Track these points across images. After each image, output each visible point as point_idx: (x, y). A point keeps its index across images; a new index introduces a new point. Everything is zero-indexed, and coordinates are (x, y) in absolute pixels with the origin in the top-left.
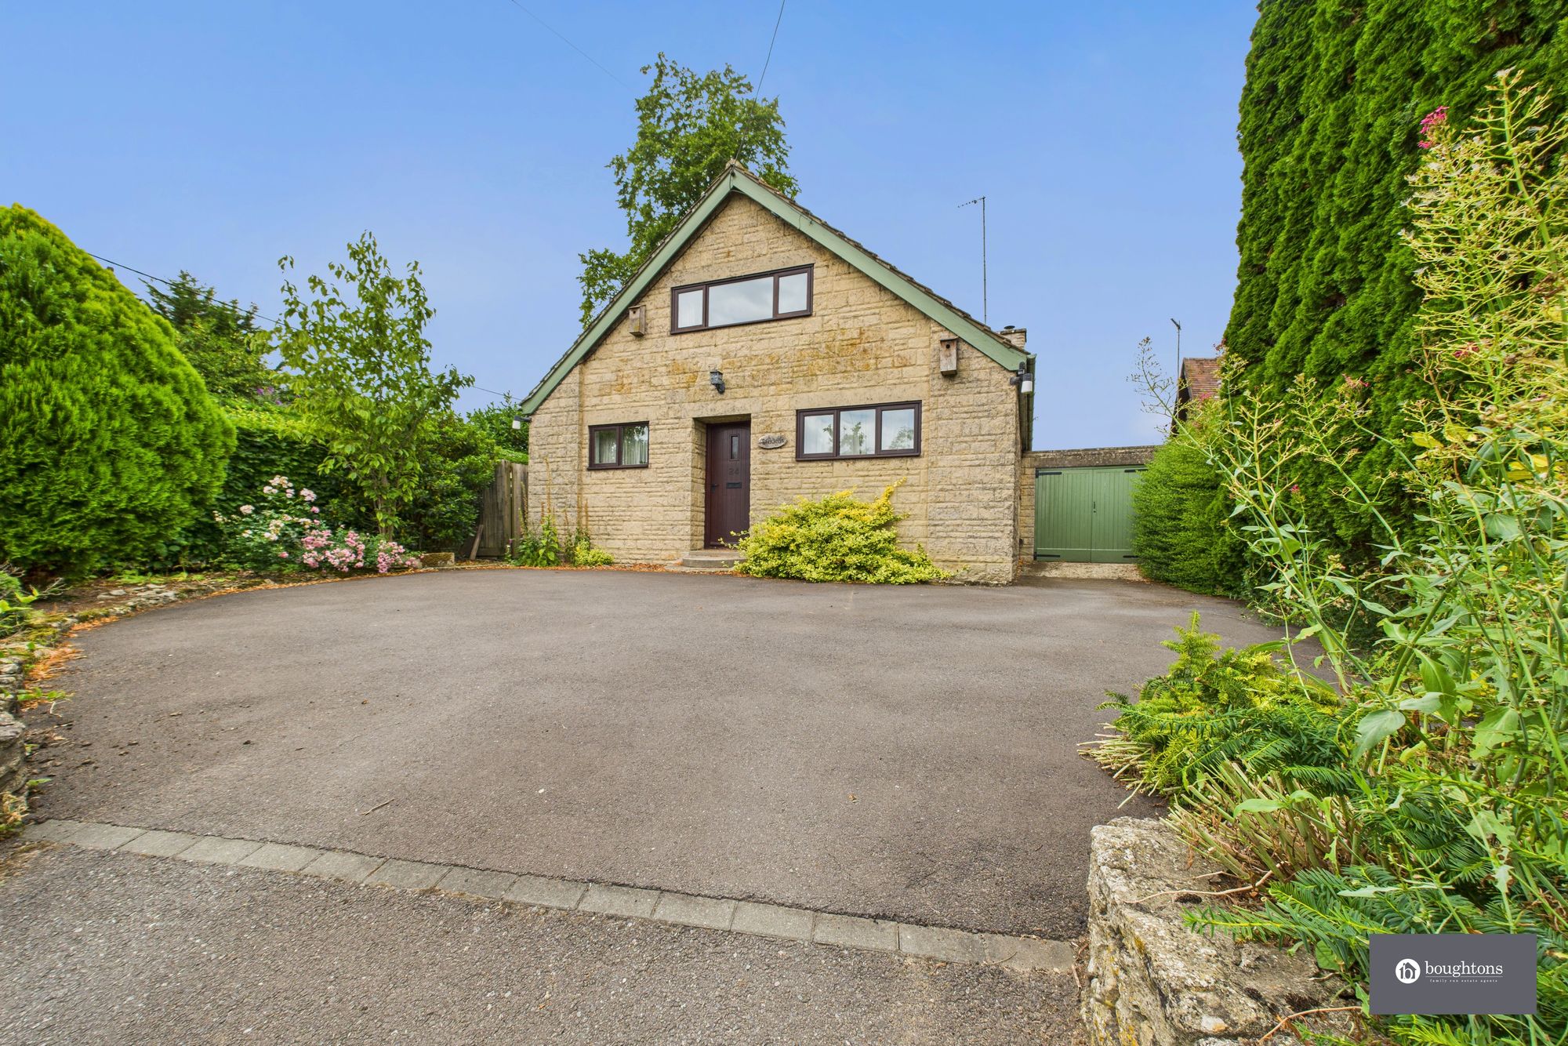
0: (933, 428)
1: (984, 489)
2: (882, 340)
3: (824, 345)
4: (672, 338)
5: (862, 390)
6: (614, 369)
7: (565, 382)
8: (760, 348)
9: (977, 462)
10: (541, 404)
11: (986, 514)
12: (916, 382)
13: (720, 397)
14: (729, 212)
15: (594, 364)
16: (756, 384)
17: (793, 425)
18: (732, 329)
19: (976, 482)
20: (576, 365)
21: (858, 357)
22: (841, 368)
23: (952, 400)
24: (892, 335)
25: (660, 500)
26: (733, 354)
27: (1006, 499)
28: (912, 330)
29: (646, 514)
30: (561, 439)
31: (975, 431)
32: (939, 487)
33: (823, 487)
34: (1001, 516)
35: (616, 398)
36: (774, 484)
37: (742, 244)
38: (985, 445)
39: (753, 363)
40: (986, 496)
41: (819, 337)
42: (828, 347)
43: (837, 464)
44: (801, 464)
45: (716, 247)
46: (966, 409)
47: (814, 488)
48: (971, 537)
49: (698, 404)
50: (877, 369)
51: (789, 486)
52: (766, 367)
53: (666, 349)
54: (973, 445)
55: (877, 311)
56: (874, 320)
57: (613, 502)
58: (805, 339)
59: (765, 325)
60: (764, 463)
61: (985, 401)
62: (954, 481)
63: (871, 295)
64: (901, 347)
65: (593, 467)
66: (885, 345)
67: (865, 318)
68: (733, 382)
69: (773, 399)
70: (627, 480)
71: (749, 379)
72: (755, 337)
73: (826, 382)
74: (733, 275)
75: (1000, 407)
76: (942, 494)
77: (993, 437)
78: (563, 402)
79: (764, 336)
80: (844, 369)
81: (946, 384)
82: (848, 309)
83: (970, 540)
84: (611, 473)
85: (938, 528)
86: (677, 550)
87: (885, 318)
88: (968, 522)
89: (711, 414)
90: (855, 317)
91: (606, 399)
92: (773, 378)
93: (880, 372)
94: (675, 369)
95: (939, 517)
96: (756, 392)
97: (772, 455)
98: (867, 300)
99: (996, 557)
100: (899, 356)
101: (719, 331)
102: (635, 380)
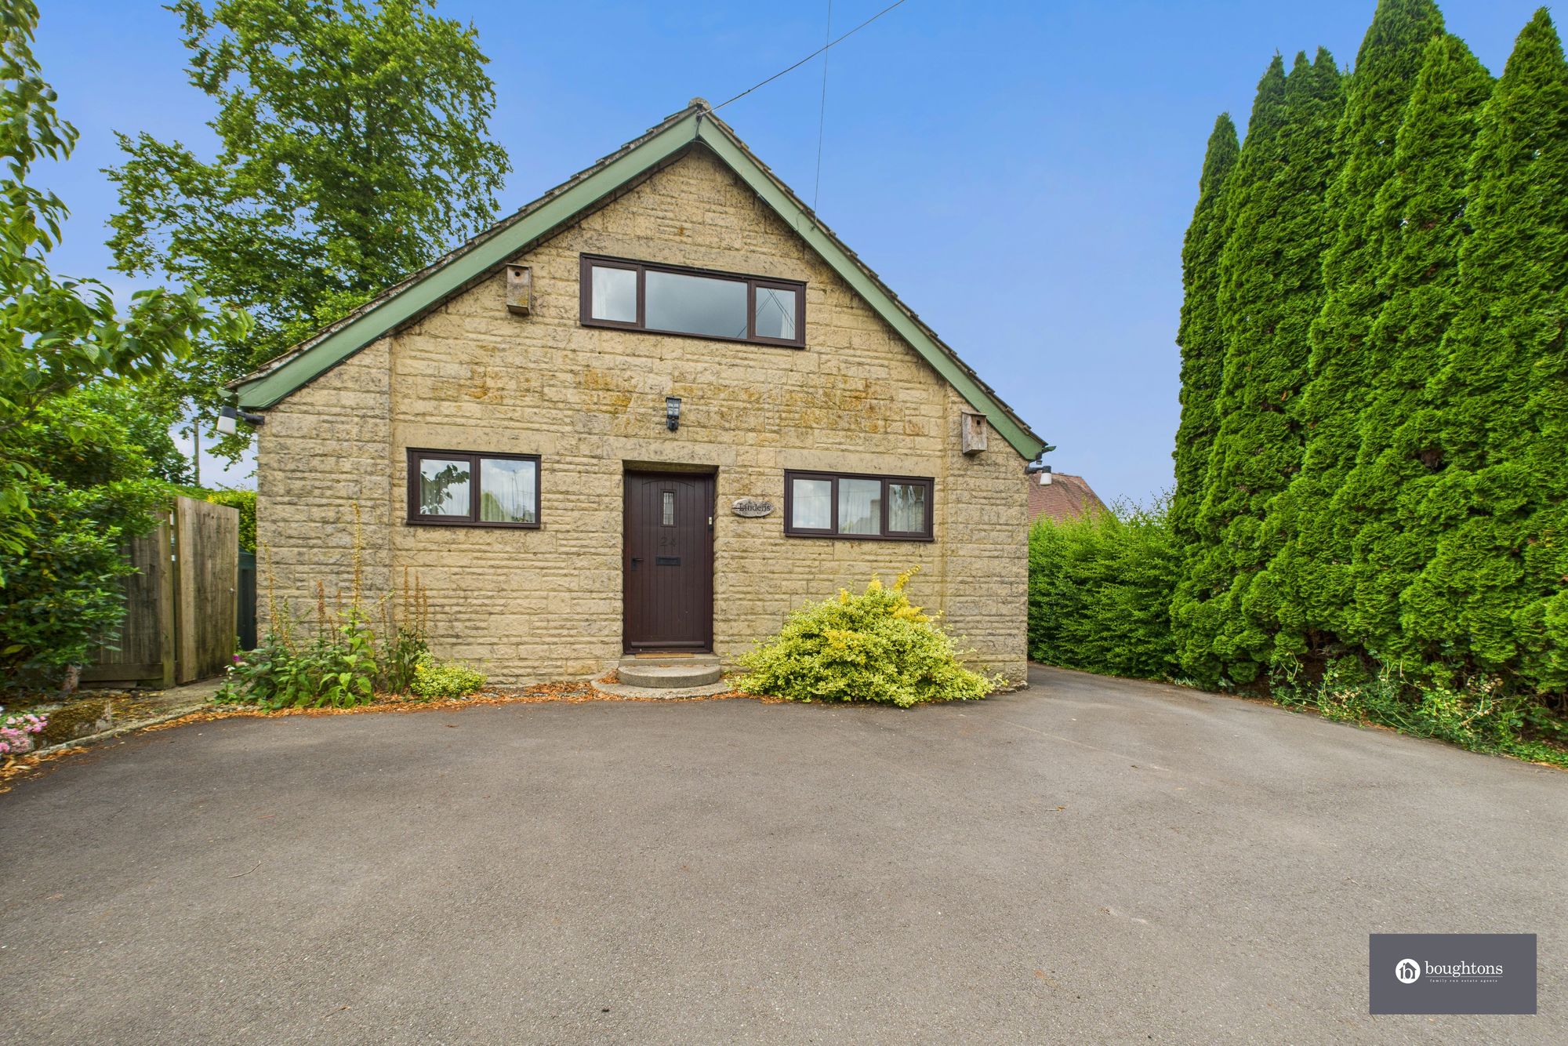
0: (953, 511)
1: (1002, 583)
2: (892, 399)
3: (821, 391)
4: (584, 332)
5: (868, 456)
6: (465, 358)
7: (355, 360)
8: (732, 377)
9: (996, 554)
10: (292, 393)
11: (1004, 610)
12: (929, 456)
13: (670, 435)
14: (683, 172)
15: (416, 342)
16: (727, 425)
17: (780, 489)
18: (688, 342)
19: (995, 575)
20: (383, 336)
21: (863, 414)
22: (843, 424)
23: (972, 482)
24: (902, 395)
25: (565, 582)
26: (690, 377)
27: (1022, 594)
28: (924, 395)
29: (535, 603)
30: (347, 465)
31: (994, 520)
32: (960, 579)
33: (821, 572)
34: (1018, 611)
35: (471, 408)
36: (754, 564)
37: (703, 223)
38: (1003, 535)
39: (722, 396)
40: (1004, 591)
41: (815, 380)
42: (826, 394)
43: (839, 545)
44: (791, 541)
45: (661, 214)
46: (985, 494)
47: (810, 573)
48: (990, 634)
49: (633, 441)
50: (886, 433)
51: (776, 568)
52: (741, 405)
53: (573, 346)
54: (992, 534)
55: (886, 363)
56: (882, 373)
57: (468, 582)
58: (795, 378)
59: (739, 347)
60: (739, 536)
61: (1002, 488)
62: (974, 573)
63: (878, 340)
64: (913, 412)
65: (416, 520)
66: (895, 406)
67: (873, 369)
68: (692, 417)
69: (752, 450)
70: (497, 547)
71: (717, 418)
72: (724, 361)
73: (824, 439)
74: (689, 263)
75: (1016, 496)
76: (962, 587)
77: (1010, 528)
78: (349, 399)
79: (738, 361)
80: (846, 426)
81: (966, 463)
82: (852, 352)
83: (990, 638)
84: (461, 534)
85: (959, 625)
86: (597, 658)
87: (895, 374)
88: (987, 618)
89: (655, 458)
90: (860, 364)
91: (448, 407)
92: (752, 421)
93: (890, 437)
94: (587, 381)
95: (959, 613)
96: (727, 437)
97: (751, 526)
98: (874, 347)
99: (1013, 656)
100: (910, 422)
101: (667, 340)
102: (512, 385)
